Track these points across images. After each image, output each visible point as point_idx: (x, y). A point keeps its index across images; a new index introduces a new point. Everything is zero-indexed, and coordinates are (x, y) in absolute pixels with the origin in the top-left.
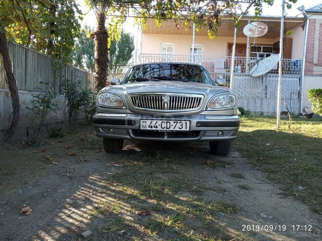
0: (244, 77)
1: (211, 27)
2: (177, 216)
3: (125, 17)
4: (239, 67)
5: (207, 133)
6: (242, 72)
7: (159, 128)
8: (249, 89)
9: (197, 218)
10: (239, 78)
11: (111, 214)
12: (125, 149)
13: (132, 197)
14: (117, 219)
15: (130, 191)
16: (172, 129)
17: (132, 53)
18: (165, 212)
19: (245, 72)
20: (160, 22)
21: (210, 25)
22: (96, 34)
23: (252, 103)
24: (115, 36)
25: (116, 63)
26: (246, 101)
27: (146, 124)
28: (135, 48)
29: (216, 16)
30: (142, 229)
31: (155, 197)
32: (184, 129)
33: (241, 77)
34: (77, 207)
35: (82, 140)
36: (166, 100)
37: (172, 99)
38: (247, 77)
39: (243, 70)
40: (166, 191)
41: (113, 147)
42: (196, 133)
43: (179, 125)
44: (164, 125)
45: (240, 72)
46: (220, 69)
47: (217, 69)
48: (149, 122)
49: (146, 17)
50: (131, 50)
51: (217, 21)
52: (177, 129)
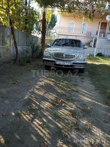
0: (104, 39)
1: (90, 18)
2: (62, 85)
3: (54, 11)
4: (103, 35)
5: (76, 66)
6: (104, 37)
7: (62, 64)
8: (106, 45)
9: (67, 86)
10: (102, 39)
11: (48, 84)
12: (51, 68)
13: (53, 81)
14: (50, 84)
15: (52, 80)
16: (65, 64)
17: (56, 23)
18: (60, 84)
19: (105, 37)
20: (68, 14)
21: (90, 16)
22: (41, 20)
23: (106, 51)
24: (49, 19)
25: (48, 28)
26: (104, 50)
27: (58, 63)
28: (57, 21)
29: (93, 12)
30: (55, 86)
31: (58, 81)
32: (69, 65)
33: (103, 39)
34: (41, 82)
35: (37, 65)
36: (64, 55)
37: (66, 55)
38: (105, 39)
39: (104, 36)
40: (61, 80)
41: (48, 68)
42: (72, 66)
43: (67, 63)
44: (63, 63)
45: (102, 37)
46: (94, 35)
47: (92, 35)
48: (59, 62)
49: (62, 12)
50: (55, 22)
51: (93, 15)
52: (67, 64)
